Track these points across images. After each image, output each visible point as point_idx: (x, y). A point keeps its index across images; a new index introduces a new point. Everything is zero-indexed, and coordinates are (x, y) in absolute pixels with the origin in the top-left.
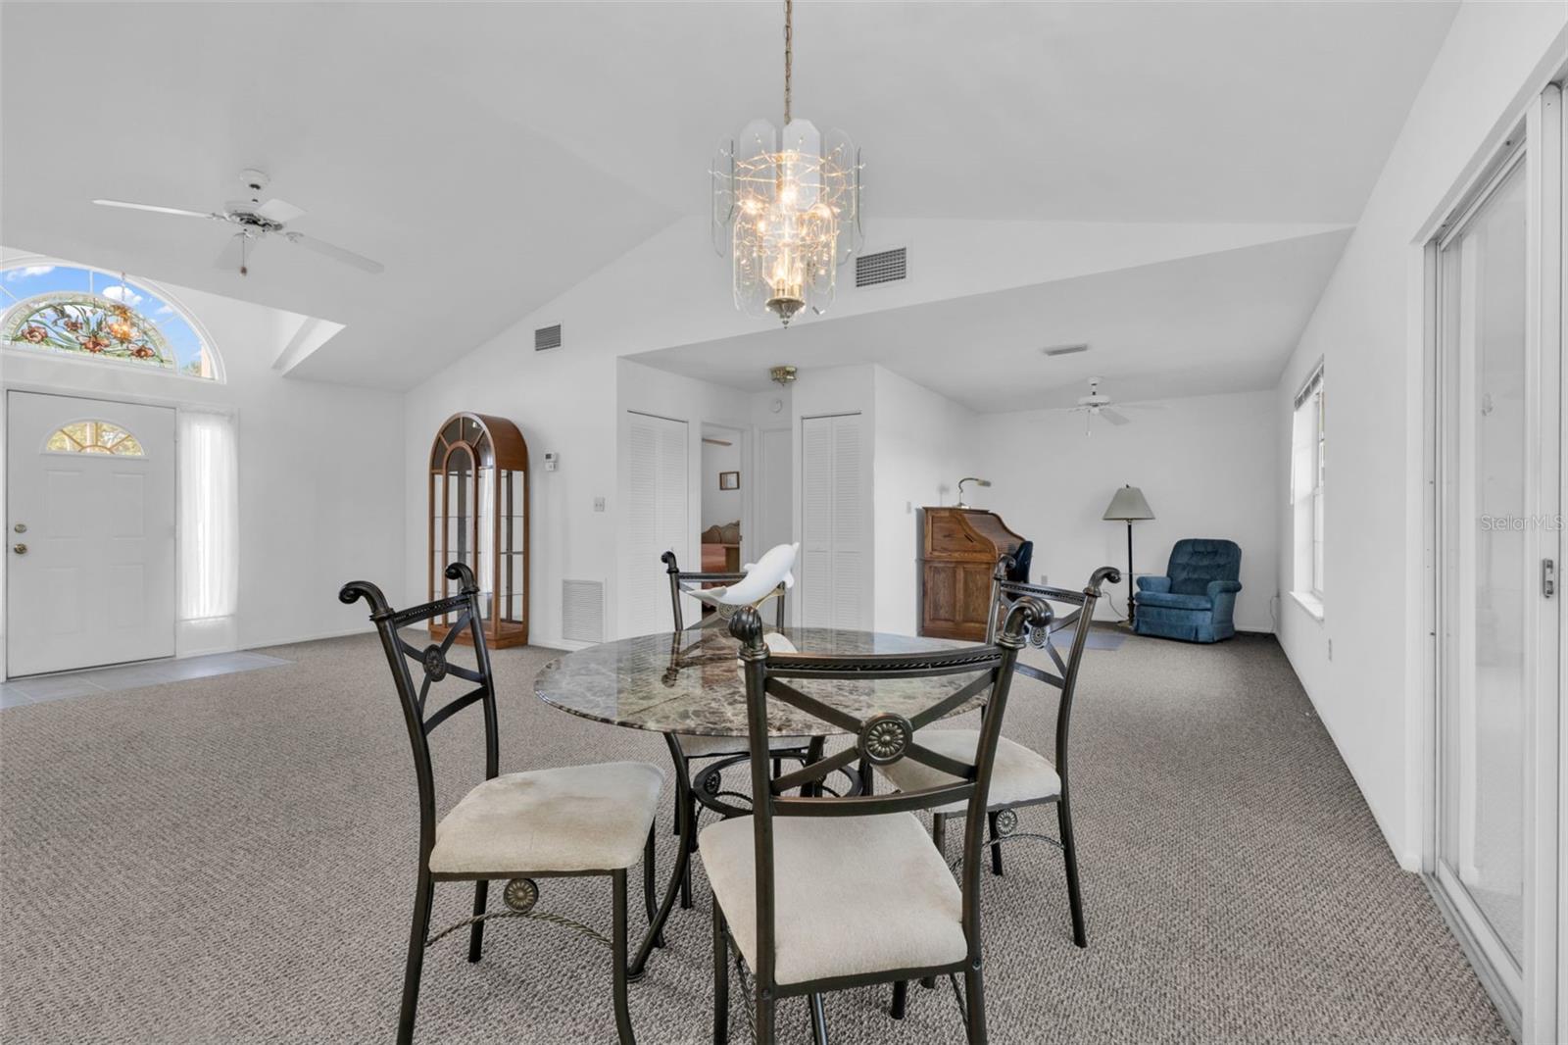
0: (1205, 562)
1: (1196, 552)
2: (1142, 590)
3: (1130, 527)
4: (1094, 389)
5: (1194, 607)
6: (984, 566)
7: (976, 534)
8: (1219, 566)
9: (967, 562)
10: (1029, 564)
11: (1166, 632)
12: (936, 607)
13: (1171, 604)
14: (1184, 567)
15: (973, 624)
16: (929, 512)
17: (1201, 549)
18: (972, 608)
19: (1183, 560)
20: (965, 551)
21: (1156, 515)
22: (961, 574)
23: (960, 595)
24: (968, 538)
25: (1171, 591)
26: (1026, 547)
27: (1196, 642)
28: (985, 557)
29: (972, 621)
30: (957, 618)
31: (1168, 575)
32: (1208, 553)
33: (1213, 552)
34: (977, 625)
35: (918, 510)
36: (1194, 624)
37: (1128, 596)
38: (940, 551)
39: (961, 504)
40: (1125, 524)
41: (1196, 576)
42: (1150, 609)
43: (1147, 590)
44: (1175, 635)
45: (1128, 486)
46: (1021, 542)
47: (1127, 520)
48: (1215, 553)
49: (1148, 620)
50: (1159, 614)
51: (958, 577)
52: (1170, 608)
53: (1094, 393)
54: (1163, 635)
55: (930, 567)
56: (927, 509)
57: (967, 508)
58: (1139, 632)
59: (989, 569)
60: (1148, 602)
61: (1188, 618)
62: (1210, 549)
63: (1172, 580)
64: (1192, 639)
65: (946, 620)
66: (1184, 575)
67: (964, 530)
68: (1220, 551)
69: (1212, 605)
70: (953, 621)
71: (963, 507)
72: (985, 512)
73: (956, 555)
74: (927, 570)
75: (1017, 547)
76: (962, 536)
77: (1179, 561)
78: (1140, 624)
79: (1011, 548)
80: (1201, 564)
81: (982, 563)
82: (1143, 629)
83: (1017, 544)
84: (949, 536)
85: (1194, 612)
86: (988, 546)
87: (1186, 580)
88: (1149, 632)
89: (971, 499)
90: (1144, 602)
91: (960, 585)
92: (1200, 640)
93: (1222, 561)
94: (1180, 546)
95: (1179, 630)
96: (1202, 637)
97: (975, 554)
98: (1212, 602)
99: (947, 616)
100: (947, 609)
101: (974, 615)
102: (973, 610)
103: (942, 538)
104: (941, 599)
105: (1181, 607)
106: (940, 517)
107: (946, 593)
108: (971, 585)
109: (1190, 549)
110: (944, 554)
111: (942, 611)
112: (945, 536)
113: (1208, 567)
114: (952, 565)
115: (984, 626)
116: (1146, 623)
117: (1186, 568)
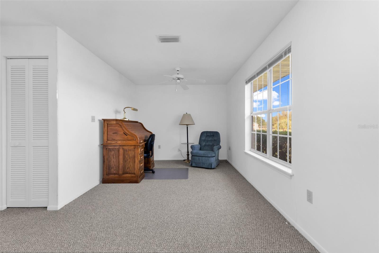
0: (210, 139)
1: (207, 136)
2: (192, 150)
3: (187, 127)
4: (178, 72)
5: (210, 156)
6: (132, 147)
7: (129, 132)
8: (215, 140)
10: (153, 144)
11: (201, 166)
12: (109, 168)
13: (203, 155)
14: (204, 140)
15: (127, 175)
16: (106, 122)
17: (209, 134)
19: (203, 138)
20: (124, 140)
21: (195, 123)
22: (121, 151)
23: (121, 161)
24: (125, 134)
25: (200, 149)
26: (152, 136)
27: (211, 169)
28: (133, 143)
29: (127, 173)
30: (120, 172)
31: (199, 144)
32: (211, 136)
33: (213, 135)
34: (129, 175)
35: (100, 120)
37: (187, 151)
38: (111, 140)
39: (125, 118)
40: (186, 126)
41: (208, 144)
43: (194, 150)
44: (204, 166)
45: (187, 113)
46: (150, 134)
47: (187, 125)
48: (213, 136)
49: (195, 161)
50: (199, 159)
51: (120, 153)
52: (202, 157)
53: (178, 74)
54: (200, 167)
55: (107, 149)
56: (104, 120)
57: (127, 120)
58: (192, 166)
59: (135, 148)
60: (195, 155)
61: (208, 160)
62: (212, 134)
63: (201, 145)
64: (210, 168)
65: (115, 174)
66: (204, 144)
67: (123, 130)
68: (215, 135)
69: (215, 155)
70: (118, 174)
71: (125, 120)
72: (137, 122)
73: (119, 142)
74: (105, 150)
75: (149, 136)
76: (122, 133)
77: (203, 139)
78: (193, 162)
79: (146, 137)
80: (209, 139)
81: (132, 145)
82: (194, 165)
83: (149, 135)
84: (116, 133)
85: (210, 158)
86: (134, 137)
87: (205, 145)
88: (195, 166)
89: (130, 116)
90: (194, 155)
91: (121, 157)
92: (212, 168)
93: (215, 138)
94: (203, 134)
95: (206, 165)
96: (213, 167)
97: (128, 142)
98: (215, 154)
99: (115, 172)
100: (115, 169)
101: (128, 170)
102: (128, 168)
103: (113, 134)
104: (112, 164)
105: (206, 156)
106: (111, 124)
107: (115, 161)
108: (127, 156)
109: (205, 135)
110: (114, 142)
111: (112, 170)
112: (114, 133)
113: (211, 141)
114: (118, 147)
115: (133, 175)
116: (194, 162)
117: (204, 141)
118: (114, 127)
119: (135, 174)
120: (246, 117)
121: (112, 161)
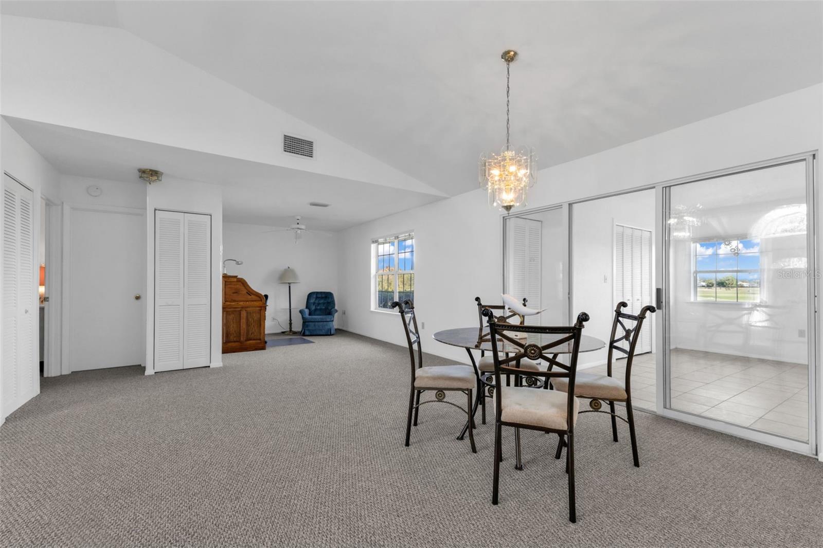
0: (322, 301)
1: (317, 297)
3: (290, 287)
4: (298, 221)
6: (258, 309)
7: (253, 291)
9: (247, 307)
11: (318, 333)
13: (316, 320)
15: (251, 342)
16: (224, 279)
17: (320, 296)
18: (250, 333)
19: (312, 301)
20: (246, 301)
21: (301, 281)
22: (244, 314)
23: (244, 326)
24: (248, 293)
25: (311, 314)
27: (331, 335)
28: (258, 304)
29: (251, 340)
30: (242, 339)
31: (307, 307)
32: (323, 297)
34: (254, 341)
36: (329, 327)
37: (289, 319)
38: (230, 302)
40: (288, 286)
41: (319, 308)
42: (310, 323)
43: (304, 315)
44: (321, 333)
45: (289, 268)
47: (289, 283)
50: (315, 325)
51: (242, 315)
52: (319, 322)
53: (298, 224)
54: (316, 334)
55: (224, 312)
58: (305, 335)
59: (260, 310)
60: (306, 320)
61: (327, 325)
62: (323, 296)
63: (310, 310)
65: (235, 342)
66: (314, 308)
67: (246, 289)
68: (326, 296)
69: (334, 319)
70: (240, 341)
73: (241, 303)
76: (244, 292)
78: (305, 331)
80: (320, 302)
81: (256, 307)
82: (307, 333)
84: (236, 293)
85: (329, 322)
87: (316, 310)
91: (243, 321)
93: (328, 301)
94: (310, 295)
95: (323, 331)
96: (333, 332)
97: (252, 303)
99: (235, 339)
100: (235, 335)
101: (252, 336)
102: (252, 334)
103: (232, 294)
104: (231, 330)
105: (325, 320)
106: (231, 282)
107: (235, 326)
108: (250, 320)
109: (315, 296)
110: (234, 304)
111: (232, 337)
112: (234, 293)
113: (324, 303)
114: (239, 309)
115: (259, 341)
116: (308, 330)
117: (314, 304)
118: (234, 285)
119: (260, 340)
120: (372, 276)
121: (232, 326)
